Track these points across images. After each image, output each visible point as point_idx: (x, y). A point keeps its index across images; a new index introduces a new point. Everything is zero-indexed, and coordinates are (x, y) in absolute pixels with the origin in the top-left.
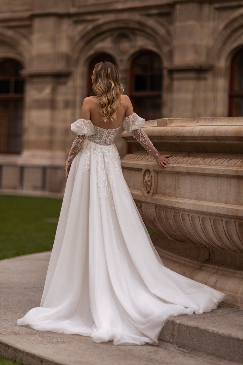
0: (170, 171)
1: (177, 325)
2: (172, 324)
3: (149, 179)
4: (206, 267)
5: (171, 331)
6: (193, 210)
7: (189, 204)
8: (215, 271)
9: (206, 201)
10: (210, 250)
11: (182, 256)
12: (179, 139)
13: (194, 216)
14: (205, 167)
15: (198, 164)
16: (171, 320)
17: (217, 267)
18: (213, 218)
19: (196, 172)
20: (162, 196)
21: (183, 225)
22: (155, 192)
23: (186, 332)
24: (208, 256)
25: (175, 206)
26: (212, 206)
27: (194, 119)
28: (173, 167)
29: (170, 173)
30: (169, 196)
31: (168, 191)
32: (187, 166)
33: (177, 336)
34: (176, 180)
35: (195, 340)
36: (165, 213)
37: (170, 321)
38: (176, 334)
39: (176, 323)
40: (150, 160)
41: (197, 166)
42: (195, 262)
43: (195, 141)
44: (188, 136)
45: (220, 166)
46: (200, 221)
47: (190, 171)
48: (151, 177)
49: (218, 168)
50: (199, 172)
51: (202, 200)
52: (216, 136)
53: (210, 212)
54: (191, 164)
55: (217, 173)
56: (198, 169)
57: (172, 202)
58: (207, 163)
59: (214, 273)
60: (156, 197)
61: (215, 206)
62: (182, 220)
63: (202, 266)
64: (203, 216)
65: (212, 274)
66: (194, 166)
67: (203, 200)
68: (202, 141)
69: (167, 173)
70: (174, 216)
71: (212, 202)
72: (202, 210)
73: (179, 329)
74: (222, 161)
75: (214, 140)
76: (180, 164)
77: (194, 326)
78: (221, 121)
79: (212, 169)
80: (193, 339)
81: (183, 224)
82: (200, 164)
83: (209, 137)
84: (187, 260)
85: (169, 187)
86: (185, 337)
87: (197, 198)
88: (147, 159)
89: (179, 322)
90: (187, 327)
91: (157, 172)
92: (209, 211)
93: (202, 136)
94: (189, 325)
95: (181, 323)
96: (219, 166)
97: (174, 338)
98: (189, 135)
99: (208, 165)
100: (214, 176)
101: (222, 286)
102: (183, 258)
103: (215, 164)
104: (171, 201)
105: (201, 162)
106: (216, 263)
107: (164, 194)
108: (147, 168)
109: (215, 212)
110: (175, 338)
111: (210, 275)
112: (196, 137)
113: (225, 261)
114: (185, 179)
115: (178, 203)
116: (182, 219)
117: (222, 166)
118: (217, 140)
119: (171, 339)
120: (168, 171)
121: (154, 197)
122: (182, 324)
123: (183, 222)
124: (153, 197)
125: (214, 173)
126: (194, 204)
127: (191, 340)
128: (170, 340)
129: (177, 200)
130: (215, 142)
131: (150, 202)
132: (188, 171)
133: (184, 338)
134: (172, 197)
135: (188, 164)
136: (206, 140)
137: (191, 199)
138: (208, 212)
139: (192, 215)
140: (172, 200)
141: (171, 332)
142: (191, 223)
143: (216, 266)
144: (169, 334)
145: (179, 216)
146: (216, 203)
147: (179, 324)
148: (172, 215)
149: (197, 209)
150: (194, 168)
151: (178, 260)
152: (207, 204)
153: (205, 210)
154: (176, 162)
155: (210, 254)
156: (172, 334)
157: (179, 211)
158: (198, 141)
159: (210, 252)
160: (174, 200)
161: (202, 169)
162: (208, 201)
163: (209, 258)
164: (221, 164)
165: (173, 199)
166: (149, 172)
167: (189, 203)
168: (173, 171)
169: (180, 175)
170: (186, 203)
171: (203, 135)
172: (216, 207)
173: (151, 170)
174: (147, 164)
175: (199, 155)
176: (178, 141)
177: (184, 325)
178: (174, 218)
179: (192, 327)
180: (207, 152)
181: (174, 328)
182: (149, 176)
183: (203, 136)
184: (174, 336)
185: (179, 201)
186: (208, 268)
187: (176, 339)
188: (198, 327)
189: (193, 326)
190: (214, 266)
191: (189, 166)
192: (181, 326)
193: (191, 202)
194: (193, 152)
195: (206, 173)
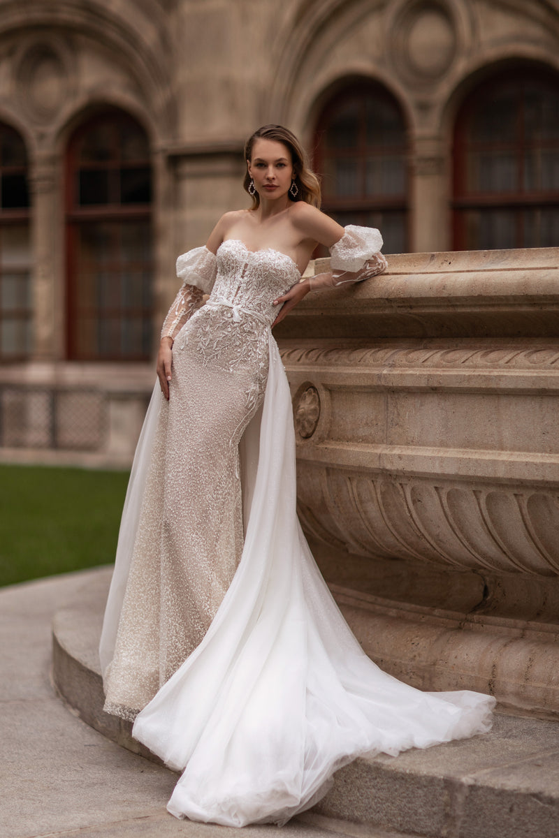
0: (370, 387)
1: (466, 791)
2: (445, 787)
3: (313, 407)
4: (482, 623)
5: (442, 807)
6: (457, 475)
7: (442, 460)
8: (516, 632)
9: (502, 450)
10: (487, 579)
11: (386, 597)
12: (392, 307)
13: (457, 490)
14: (496, 374)
15: (469, 367)
16: (442, 777)
17: (521, 623)
18: (527, 495)
19: (465, 385)
20: (347, 443)
21: (415, 515)
22: (326, 436)
23: (500, 806)
24: (482, 595)
25: (388, 467)
26: (527, 464)
27: (433, 256)
28: (379, 376)
29: (367, 393)
30: (368, 442)
31: (363, 432)
32: (429, 373)
33: (462, 819)
34: (387, 406)
35: (530, 826)
36: (357, 487)
37: (440, 780)
38: (459, 812)
39: (462, 785)
40: (307, 361)
41: (466, 372)
42: (437, 612)
43: (451, 310)
44: (431, 297)
45: (549, 369)
46: (479, 504)
47: (443, 385)
48: (319, 401)
49: (543, 375)
50: (477, 386)
51: (486, 448)
52: (531, 296)
53: (517, 480)
54: (443, 367)
55: (542, 385)
56: (470, 378)
57: (380, 456)
58: (502, 362)
59: (516, 639)
60: (328, 446)
61: (538, 460)
62: (413, 504)
63: (467, 620)
64: (492, 490)
65: (511, 642)
66: (453, 372)
67: (493, 447)
68: (477, 310)
69: (359, 392)
70: (382, 493)
71: (525, 451)
72: (492, 475)
73: (472, 801)
74: (552, 356)
75: (520, 305)
76: (401, 366)
77: (528, 789)
78: (533, 258)
79: (523, 376)
80: (525, 824)
81: (417, 512)
82: (476, 367)
83: (507, 298)
84: (407, 606)
85: (367, 424)
86: (495, 821)
87: (468, 444)
88: (297, 358)
89: (471, 782)
90: (502, 793)
91: (330, 391)
92: (517, 477)
93: (479, 296)
94: (507, 788)
95: (479, 784)
96: (545, 368)
97: (455, 826)
98: (431, 294)
99: (504, 368)
100: (529, 395)
101: (554, 672)
102: (392, 603)
103: (531, 365)
104: (377, 454)
105: (479, 359)
106: (513, 612)
107: (353, 439)
108: (305, 381)
109: (539, 478)
110: (459, 824)
111: (505, 646)
112: (457, 299)
113: (544, 603)
114: (421, 405)
115: (400, 457)
116: (414, 502)
117: (554, 368)
118: (534, 305)
119: (442, 827)
120: (365, 387)
121: (325, 446)
122: (482, 787)
123: (416, 509)
124: (321, 446)
125: (530, 387)
126: (460, 460)
127: (516, 828)
128: (439, 832)
129: (397, 451)
130: (525, 309)
131: (312, 459)
132: (436, 385)
133: (491, 823)
134: (377, 443)
135: (433, 366)
136: (493, 305)
137: (447, 446)
138: (511, 479)
139: (449, 489)
140: (378, 451)
141: (444, 810)
142: (447, 509)
143: (518, 621)
144: (435, 813)
145: (401, 492)
146: (539, 454)
147: (473, 788)
148: (378, 491)
149: (471, 473)
150: (457, 376)
151: (378, 607)
152: (505, 456)
153: (501, 473)
154: (387, 363)
155: (486, 589)
156: (447, 816)
157: (404, 481)
158: (460, 310)
159: (488, 585)
160: (384, 452)
161: (487, 378)
162: (510, 450)
163: (484, 600)
164: (553, 363)
165: (381, 450)
166: (311, 389)
167: (441, 457)
168: (378, 386)
169: (402, 395)
170: (431, 458)
171: (483, 294)
172: (543, 464)
173: (318, 386)
174: (303, 370)
175: (460, 345)
176: (387, 312)
177: (492, 790)
178: (383, 498)
179: (520, 794)
180: (487, 335)
181: (452, 797)
182: (314, 400)
183: (485, 297)
184: (454, 818)
185: (402, 453)
186: (488, 626)
187: (461, 827)
188: (541, 793)
189: (523, 791)
190: (511, 621)
191: (438, 373)
192: (480, 792)
193: (448, 455)
194: (433, 337)
195: (500, 389)
